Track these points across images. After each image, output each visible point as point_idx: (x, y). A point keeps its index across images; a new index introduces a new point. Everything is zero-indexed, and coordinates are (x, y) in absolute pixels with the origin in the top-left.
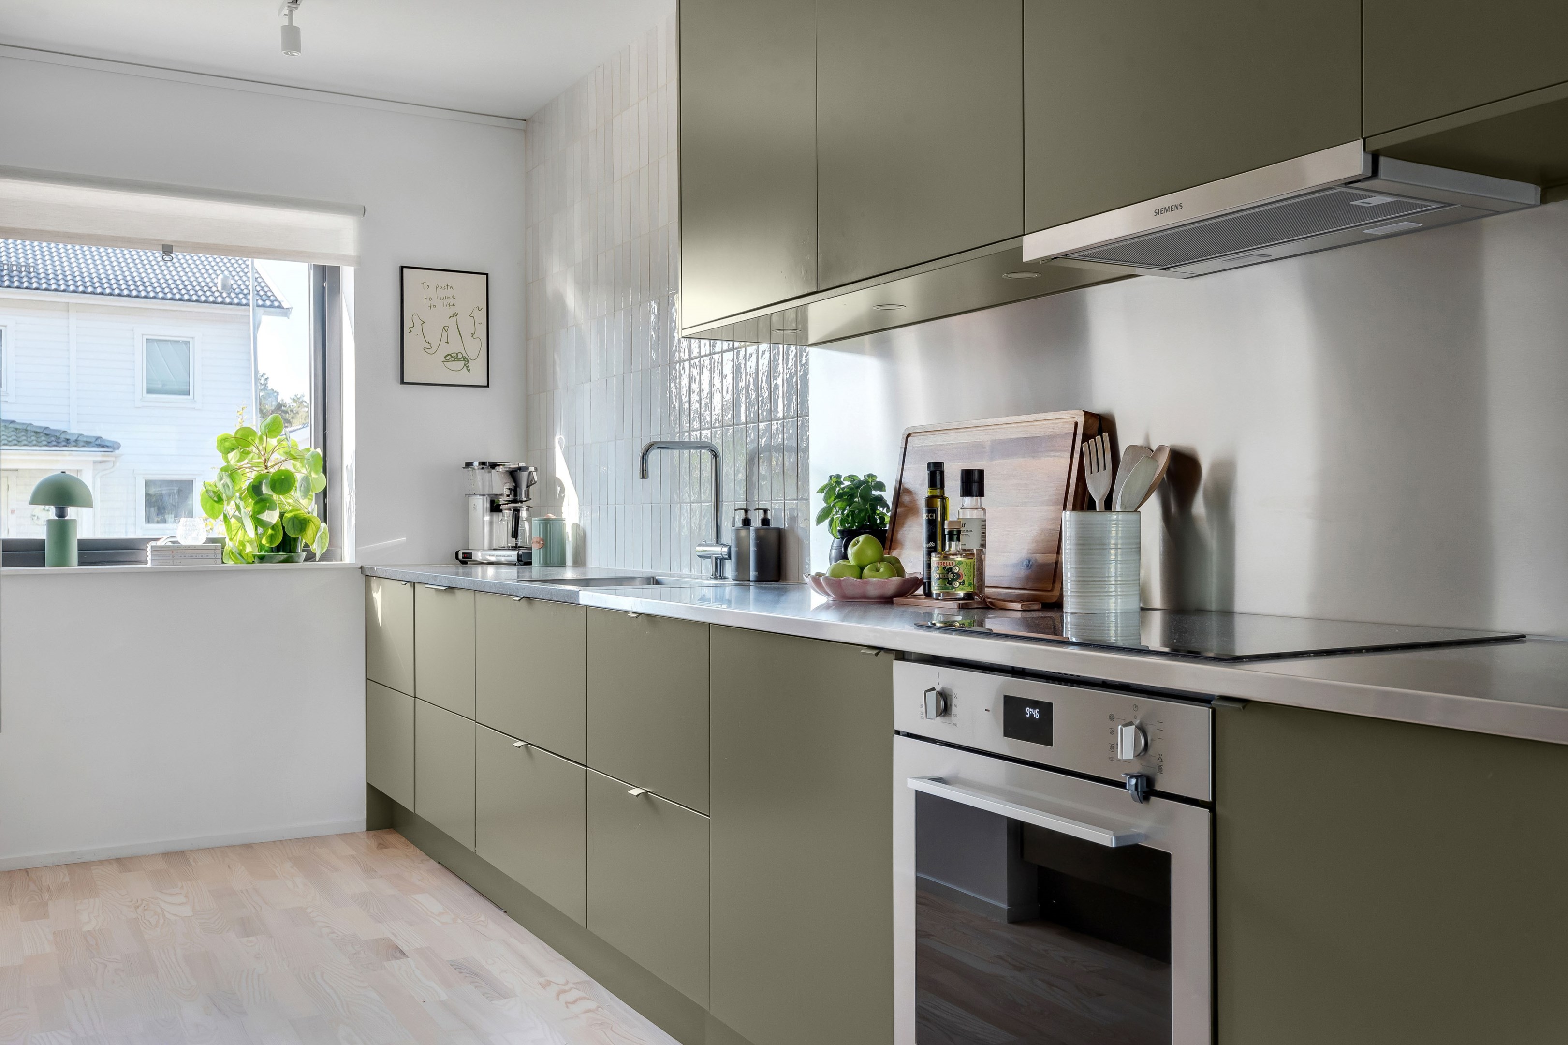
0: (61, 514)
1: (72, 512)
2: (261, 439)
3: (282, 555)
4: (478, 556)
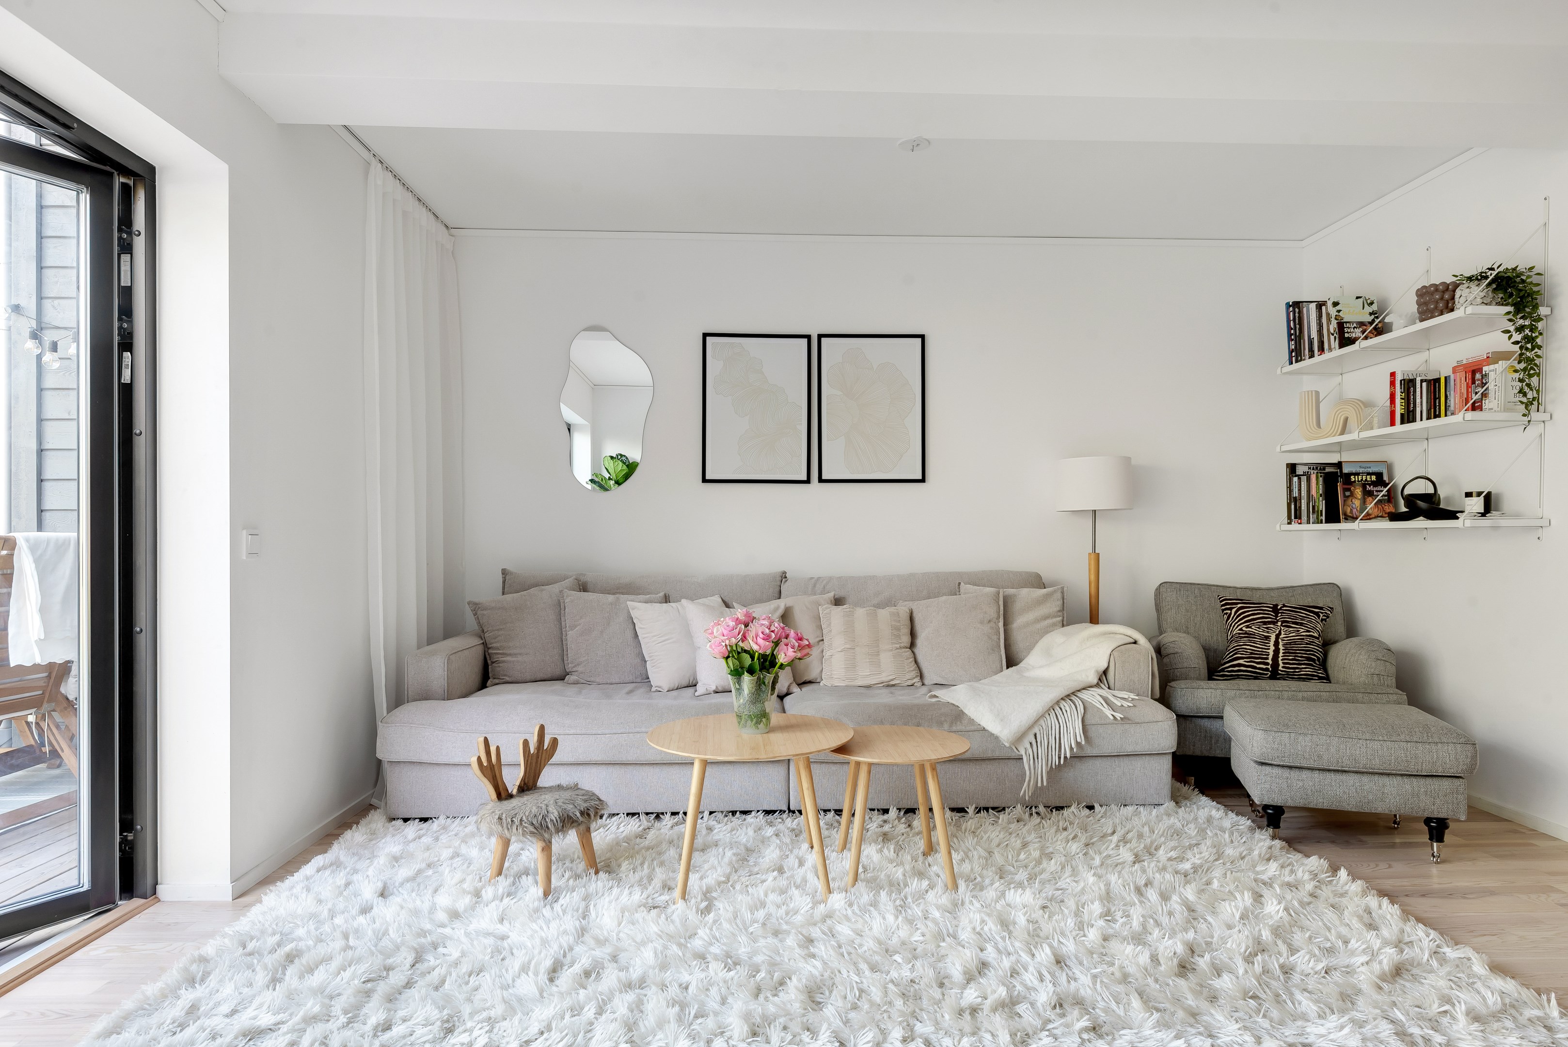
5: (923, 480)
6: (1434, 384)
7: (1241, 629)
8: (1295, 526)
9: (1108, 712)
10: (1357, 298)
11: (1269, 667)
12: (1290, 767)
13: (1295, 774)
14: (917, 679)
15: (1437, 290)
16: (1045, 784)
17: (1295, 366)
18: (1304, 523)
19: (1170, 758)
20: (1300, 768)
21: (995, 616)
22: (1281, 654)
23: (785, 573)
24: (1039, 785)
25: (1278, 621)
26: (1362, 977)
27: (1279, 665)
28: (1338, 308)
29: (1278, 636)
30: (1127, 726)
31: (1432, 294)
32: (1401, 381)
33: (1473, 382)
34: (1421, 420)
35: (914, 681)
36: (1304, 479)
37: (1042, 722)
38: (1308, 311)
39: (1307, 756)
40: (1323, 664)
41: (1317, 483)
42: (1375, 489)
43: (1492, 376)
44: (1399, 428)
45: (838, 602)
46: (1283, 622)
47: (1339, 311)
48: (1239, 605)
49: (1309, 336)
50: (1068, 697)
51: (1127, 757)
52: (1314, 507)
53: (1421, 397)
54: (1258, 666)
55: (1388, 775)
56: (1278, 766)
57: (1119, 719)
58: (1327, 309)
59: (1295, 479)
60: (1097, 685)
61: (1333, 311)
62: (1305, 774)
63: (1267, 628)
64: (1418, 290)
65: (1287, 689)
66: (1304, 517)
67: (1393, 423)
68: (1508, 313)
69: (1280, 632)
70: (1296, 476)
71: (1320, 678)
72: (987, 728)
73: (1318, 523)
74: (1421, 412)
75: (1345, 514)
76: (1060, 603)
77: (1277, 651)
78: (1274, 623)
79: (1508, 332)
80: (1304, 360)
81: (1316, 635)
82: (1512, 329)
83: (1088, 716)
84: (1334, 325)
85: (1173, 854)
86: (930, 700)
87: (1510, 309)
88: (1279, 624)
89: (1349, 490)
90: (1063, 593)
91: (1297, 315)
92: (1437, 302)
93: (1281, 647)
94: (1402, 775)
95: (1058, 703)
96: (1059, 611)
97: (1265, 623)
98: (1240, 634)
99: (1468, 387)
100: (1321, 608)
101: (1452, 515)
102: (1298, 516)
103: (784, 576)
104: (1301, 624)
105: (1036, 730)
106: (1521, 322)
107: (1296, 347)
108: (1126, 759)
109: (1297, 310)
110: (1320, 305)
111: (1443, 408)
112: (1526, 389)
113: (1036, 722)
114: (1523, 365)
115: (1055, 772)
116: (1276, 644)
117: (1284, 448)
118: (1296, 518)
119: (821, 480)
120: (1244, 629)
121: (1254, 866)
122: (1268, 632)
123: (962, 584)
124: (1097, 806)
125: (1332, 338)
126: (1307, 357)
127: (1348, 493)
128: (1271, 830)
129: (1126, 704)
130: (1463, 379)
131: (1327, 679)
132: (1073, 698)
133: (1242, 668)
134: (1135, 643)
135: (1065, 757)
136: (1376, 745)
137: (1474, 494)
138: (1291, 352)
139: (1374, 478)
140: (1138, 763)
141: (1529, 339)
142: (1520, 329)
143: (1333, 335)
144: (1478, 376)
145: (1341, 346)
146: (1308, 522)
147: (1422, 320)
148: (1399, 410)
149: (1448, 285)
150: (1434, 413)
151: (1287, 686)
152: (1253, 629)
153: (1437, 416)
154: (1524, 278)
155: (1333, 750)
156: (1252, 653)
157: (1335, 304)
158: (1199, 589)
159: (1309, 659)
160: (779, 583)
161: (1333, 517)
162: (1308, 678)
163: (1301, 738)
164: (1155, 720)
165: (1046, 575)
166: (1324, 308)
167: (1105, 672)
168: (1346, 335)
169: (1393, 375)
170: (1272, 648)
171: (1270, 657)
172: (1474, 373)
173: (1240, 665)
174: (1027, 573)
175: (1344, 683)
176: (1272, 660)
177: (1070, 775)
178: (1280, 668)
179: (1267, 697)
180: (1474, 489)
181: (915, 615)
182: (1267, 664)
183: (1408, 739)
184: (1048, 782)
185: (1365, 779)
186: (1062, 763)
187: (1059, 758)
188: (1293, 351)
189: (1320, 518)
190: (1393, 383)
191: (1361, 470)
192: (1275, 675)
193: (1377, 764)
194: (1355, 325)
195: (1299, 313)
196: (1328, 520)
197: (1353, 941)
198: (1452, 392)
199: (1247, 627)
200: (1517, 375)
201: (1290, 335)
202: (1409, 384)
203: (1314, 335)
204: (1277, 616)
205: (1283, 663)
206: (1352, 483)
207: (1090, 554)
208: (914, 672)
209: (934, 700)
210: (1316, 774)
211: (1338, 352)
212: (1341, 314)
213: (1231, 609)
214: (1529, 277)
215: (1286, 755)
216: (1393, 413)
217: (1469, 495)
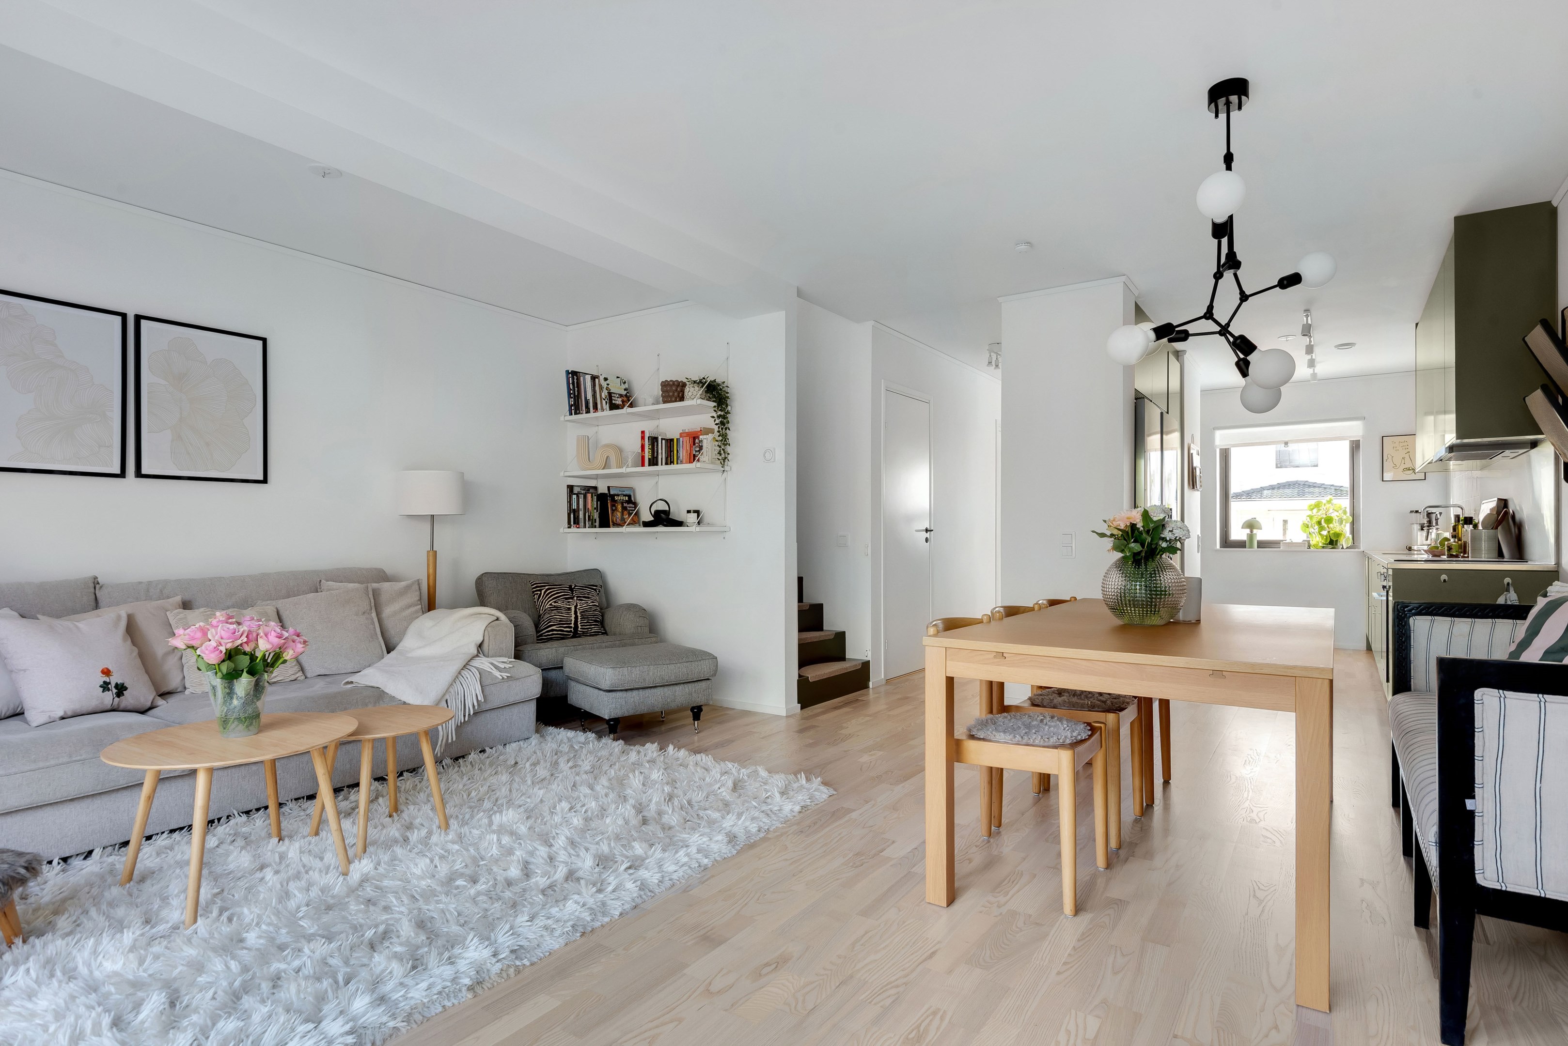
0: (1252, 532)
1: (1255, 531)
2: (1325, 504)
3: (1331, 546)
4: (1415, 548)
5: (265, 481)
6: (670, 442)
7: (551, 605)
8: (574, 529)
9: (497, 674)
10: (618, 377)
11: (572, 629)
12: (626, 690)
13: (629, 693)
14: (300, 674)
15: (674, 384)
16: (454, 739)
17: (574, 417)
18: (582, 528)
19: (535, 702)
20: (631, 690)
21: (369, 608)
22: (579, 620)
23: (96, 578)
24: (450, 741)
25: (574, 596)
26: (724, 794)
27: (578, 627)
28: (607, 382)
29: (576, 607)
30: (510, 683)
31: (671, 386)
32: (649, 437)
33: (694, 444)
34: (662, 465)
35: (297, 675)
36: (582, 496)
37: (451, 690)
38: (584, 379)
39: (637, 680)
40: (602, 623)
41: (592, 500)
42: (628, 505)
43: (705, 442)
44: (647, 468)
45: (186, 605)
46: (577, 597)
47: (608, 384)
48: (547, 587)
49: (586, 398)
50: (464, 667)
51: (508, 707)
52: (589, 517)
53: (662, 450)
54: (565, 629)
55: (676, 684)
56: (621, 690)
57: (506, 677)
58: (599, 381)
59: (574, 497)
60: (477, 656)
61: (604, 384)
62: (635, 693)
63: (568, 602)
64: (663, 382)
65: (596, 642)
66: (582, 524)
67: (643, 465)
68: (715, 407)
69: (577, 604)
70: (575, 494)
71: (603, 634)
72: (407, 702)
73: (593, 527)
74: (662, 459)
75: (613, 522)
76: (418, 593)
77: (576, 618)
78: (572, 598)
79: (713, 417)
80: (582, 414)
81: (597, 604)
82: (715, 416)
83: (483, 679)
84: (605, 393)
85: (570, 764)
86: (344, 687)
87: (715, 404)
88: (575, 598)
89: (614, 506)
90: (419, 584)
91: (575, 381)
92: (674, 393)
93: (579, 614)
94: (684, 683)
95: (460, 673)
96: (418, 600)
97: (566, 599)
98: (550, 608)
99: (691, 447)
100: (596, 586)
101: (680, 524)
102: (577, 522)
103: (95, 582)
104: (588, 598)
105: (447, 697)
106: (719, 413)
107: (575, 403)
108: (507, 709)
109: (575, 377)
110: (594, 378)
111: (675, 457)
112: (722, 452)
113: (447, 691)
114: (720, 438)
115: (459, 728)
116: (576, 613)
117: (567, 474)
118: (574, 523)
119: (139, 474)
120: (553, 604)
121: (619, 758)
122: (569, 605)
123: (323, 581)
124: (487, 749)
125: (604, 402)
126: (584, 412)
127: (614, 508)
128: (612, 736)
129: (507, 666)
130: (688, 441)
131: (606, 633)
132: (468, 667)
133: (554, 632)
134: (497, 619)
135: (469, 714)
136: (672, 667)
137: (692, 511)
138: (570, 406)
139: (627, 498)
140: (515, 710)
141: (722, 423)
142: (719, 417)
143: (604, 400)
144: (697, 441)
145: (611, 409)
146: (585, 527)
147: (664, 402)
148: (647, 455)
149: (679, 382)
150: (669, 461)
151: (595, 640)
152: (559, 604)
153: (672, 462)
154: (721, 387)
155: (651, 674)
156: (560, 621)
157: (606, 379)
158: (512, 577)
159: (596, 621)
160: (93, 590)
161: (605, 523)
162: (596, 634)
163: (634, 669)
164: (529, 675)
165: (389, 570)
166: (597, 380)
167: (480, 646)
168: (613, 402)
169: (643, 432)
170: (573, 616)
171: (573, 622)
172: (694, 438)
173: (553, 630)
174: (376, 569)
175: (620, 634)
176: (574, 624)
177: (468, 729)
178: (579, 629)
179: (584, 648)
180: (692, 509)
181: (281, 613)
182: (571, 627)
183: (687, 660)
184: (456, 738)
185: (666, 689)
186: (466, 719)
187: (464, 716)
188: (572, 405)
189: (594, 524)
190: (643, 438)
191: (620, 493)
192: (576, 634)
193: (673, 679)
194: (618, 396)
195: (577, 379)
196: (601, 526)
197: (707, 779)
198: (681, 449)
199: (555, 602)
200: (717, 443)
201: (569, 394)
202: (654, 440)
203: (590, 396)
204: (573, 594)
205: (581, 626)
206: (616, 501)
207: (428, 552)
208: (296, 667)
209: (350, 686)
210: (641, 691)
211: (608, 413)
212: (609, 386)
213: (540, 590)
214: (723, 387)
215: (626, 682)
216: (643, 458)
217: (689, 512)
